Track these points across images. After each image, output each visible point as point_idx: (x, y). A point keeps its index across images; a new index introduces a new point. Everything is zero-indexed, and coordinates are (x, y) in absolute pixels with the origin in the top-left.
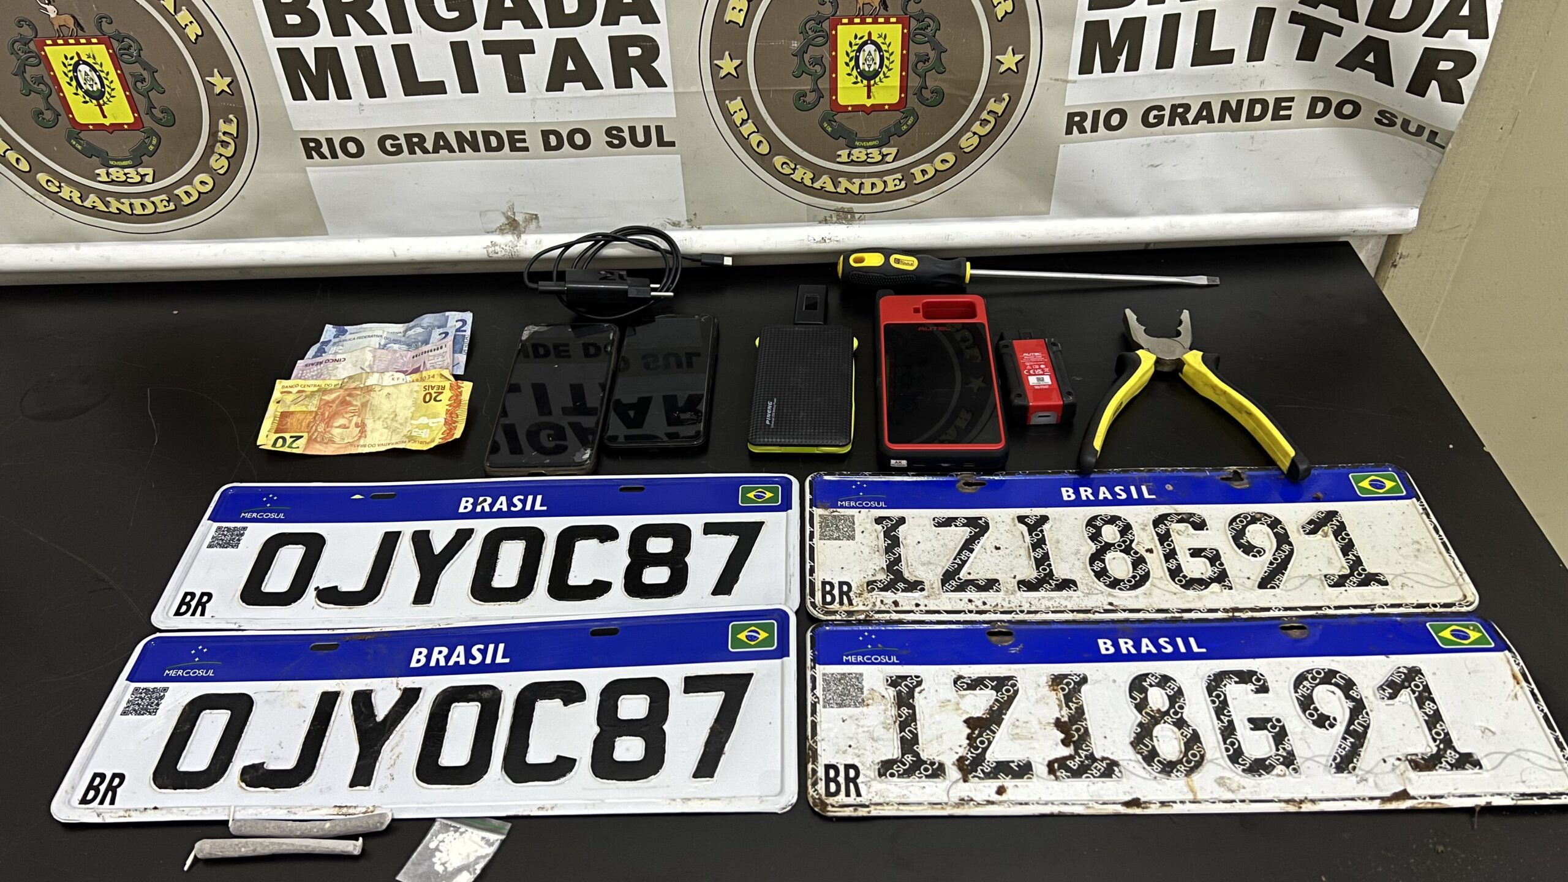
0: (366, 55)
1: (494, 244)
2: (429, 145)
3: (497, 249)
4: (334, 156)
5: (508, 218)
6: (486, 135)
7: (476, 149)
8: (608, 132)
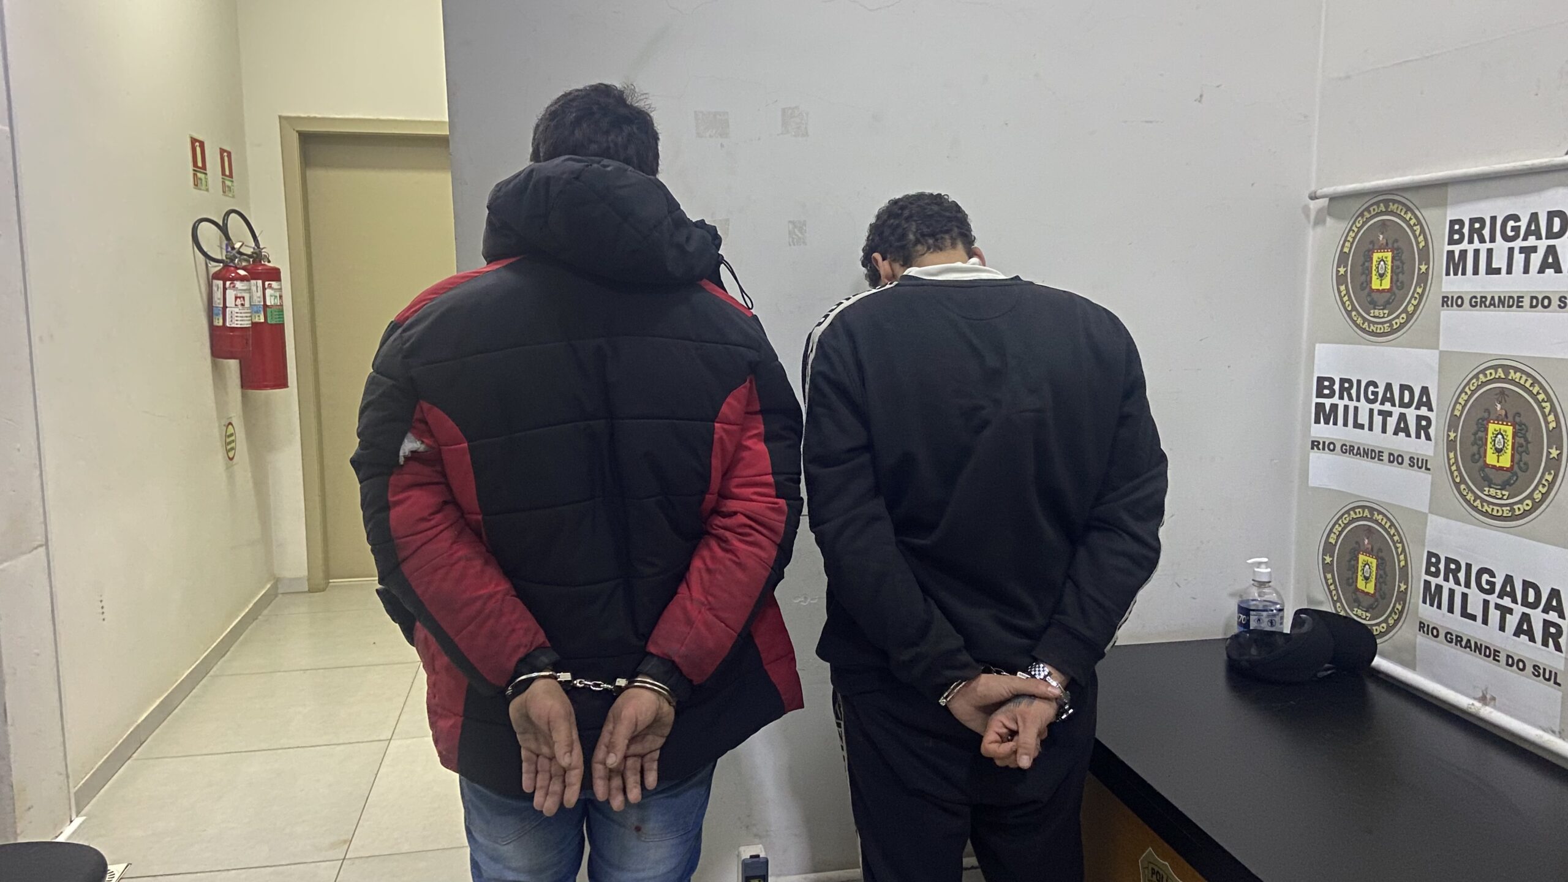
0: (1452, 592)
1: (1473, 704)
2: (1464, 643)
3: (1473, 707)
4: (1428, 634)
5: (1483, 694)
6: (1486, 647)
7: (1480, 654)
8: (1534, 666)
